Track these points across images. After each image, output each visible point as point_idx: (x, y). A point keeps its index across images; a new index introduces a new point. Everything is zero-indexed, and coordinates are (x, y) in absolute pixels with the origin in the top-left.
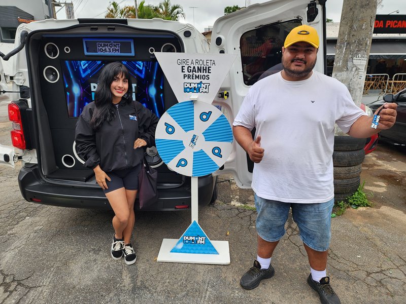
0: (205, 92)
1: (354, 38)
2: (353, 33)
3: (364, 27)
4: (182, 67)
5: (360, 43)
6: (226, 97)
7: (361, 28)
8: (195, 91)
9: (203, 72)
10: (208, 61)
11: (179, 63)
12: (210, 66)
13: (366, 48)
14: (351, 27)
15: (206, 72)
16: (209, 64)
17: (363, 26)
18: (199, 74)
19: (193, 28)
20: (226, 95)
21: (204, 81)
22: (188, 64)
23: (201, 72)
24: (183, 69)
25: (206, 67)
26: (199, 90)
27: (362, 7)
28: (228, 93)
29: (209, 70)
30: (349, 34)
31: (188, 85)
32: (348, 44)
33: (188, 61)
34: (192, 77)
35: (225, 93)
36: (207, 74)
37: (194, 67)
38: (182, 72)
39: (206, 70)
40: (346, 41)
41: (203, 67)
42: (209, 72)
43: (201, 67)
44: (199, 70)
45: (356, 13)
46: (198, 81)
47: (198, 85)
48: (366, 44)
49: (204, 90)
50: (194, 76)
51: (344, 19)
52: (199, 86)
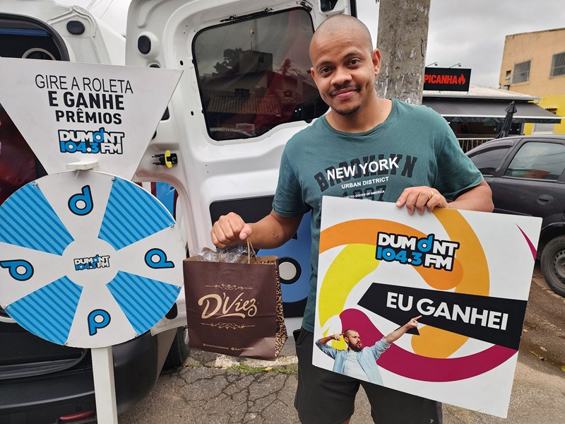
0: (114, 152)
1: (400, 72)
2: (397, 64)
3: (412, 56)
4: (50, 93)
5: (408, 81)
6: (169, 164)
7: (409, 57)
8: (89, 150)
9: (105, 107)
10: (113, 83)
11: (42, 85)
12: (119, 93)
13: (417, 89)
14: (394, 54)
15: (112, 108)
16: (118, 89)
17: (410, 53)
18: (95, 109)
19: (87, 17)
20: (169, 159)
21: (108, 128)
22: (63, 86)
23: (99, 107)
24: (51, 99)
25: (111, 96)
26: (99, 147)
27: (408, 24)
28: (174, 155)
29: (118, 103)
30: (391, 66)
31: (71, 136)
32: (390, 81)
33: (63, 80)
34: (79, 117)
35: (168, 154)
36: (115, 111)
37: (81, 95)
38: (52, 104)
39: (111, 101)
40: (388, 77)
41: (104, 96)
42: (118, 108)
43: (98, 95)
44: (94, 101)
45: (399, 32)
46: (95, 126)
47: (94, 137)
48: (417, 82)
49: (112, 147)
50: (84, 115)
51: (382, 42)
52: (98, 137)
